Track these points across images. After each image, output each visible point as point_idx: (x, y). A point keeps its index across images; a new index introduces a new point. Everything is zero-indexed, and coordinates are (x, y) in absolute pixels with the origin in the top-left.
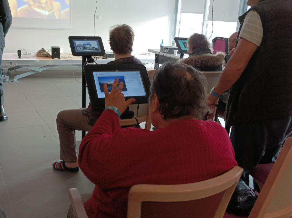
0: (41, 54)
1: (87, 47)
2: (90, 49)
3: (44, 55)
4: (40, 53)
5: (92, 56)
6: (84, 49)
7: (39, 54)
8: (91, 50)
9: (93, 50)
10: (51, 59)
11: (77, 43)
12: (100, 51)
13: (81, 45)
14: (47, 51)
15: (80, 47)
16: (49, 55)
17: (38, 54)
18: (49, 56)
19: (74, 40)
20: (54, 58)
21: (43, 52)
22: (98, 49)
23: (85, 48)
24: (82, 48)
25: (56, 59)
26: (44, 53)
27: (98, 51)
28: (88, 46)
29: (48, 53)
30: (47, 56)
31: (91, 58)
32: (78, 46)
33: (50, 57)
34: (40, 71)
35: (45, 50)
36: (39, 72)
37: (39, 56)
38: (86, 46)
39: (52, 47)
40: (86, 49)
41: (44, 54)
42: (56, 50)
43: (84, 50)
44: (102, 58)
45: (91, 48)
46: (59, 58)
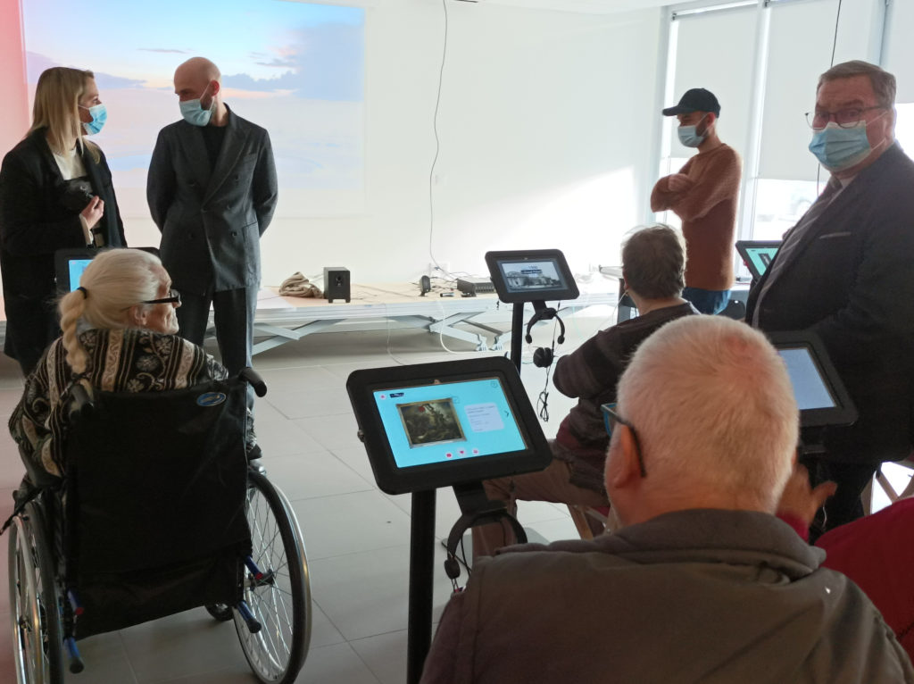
0: (295, 289)
1: (533, 279)
2: (541, 284)
3: (302, 292)
4: (291, 286)
5: (546, 302)
6: (525, 284)
7: (288, 288)
8: (543, 286)
9: (548, 286)
10: (324, 303)
11: (508, 268)
12: (565, 287)
13: (516, 273)
14: (311, 280)
15: (515, 278)
16: (318, 291)
17: (283, 288)
18: (315, 293)
19: (499, 262)
20: (335, 301)
21: (300, 283)
22: (559, 282)
23: (528, 281)
24: (520, 283)
25: (339, 303)
26: (301, 286)
27: (561, 287)
28: (535, 276)
29: (313, 286)
30: (312, 294)
31: (545, 306)
32: (510, 277)
33: (321, 298)
34: (297, 338)
35: (306, 277)
36: (296, 341)
37: (288, 295)
38: (531, 276)
39: (325, 269)
40: (532, 283)
41: (302, 289)
42: (339, 279)
43: (526, 287)
44: (463, 296)
45: (543, 280)
46: (348, 300)
